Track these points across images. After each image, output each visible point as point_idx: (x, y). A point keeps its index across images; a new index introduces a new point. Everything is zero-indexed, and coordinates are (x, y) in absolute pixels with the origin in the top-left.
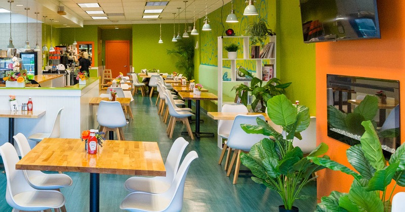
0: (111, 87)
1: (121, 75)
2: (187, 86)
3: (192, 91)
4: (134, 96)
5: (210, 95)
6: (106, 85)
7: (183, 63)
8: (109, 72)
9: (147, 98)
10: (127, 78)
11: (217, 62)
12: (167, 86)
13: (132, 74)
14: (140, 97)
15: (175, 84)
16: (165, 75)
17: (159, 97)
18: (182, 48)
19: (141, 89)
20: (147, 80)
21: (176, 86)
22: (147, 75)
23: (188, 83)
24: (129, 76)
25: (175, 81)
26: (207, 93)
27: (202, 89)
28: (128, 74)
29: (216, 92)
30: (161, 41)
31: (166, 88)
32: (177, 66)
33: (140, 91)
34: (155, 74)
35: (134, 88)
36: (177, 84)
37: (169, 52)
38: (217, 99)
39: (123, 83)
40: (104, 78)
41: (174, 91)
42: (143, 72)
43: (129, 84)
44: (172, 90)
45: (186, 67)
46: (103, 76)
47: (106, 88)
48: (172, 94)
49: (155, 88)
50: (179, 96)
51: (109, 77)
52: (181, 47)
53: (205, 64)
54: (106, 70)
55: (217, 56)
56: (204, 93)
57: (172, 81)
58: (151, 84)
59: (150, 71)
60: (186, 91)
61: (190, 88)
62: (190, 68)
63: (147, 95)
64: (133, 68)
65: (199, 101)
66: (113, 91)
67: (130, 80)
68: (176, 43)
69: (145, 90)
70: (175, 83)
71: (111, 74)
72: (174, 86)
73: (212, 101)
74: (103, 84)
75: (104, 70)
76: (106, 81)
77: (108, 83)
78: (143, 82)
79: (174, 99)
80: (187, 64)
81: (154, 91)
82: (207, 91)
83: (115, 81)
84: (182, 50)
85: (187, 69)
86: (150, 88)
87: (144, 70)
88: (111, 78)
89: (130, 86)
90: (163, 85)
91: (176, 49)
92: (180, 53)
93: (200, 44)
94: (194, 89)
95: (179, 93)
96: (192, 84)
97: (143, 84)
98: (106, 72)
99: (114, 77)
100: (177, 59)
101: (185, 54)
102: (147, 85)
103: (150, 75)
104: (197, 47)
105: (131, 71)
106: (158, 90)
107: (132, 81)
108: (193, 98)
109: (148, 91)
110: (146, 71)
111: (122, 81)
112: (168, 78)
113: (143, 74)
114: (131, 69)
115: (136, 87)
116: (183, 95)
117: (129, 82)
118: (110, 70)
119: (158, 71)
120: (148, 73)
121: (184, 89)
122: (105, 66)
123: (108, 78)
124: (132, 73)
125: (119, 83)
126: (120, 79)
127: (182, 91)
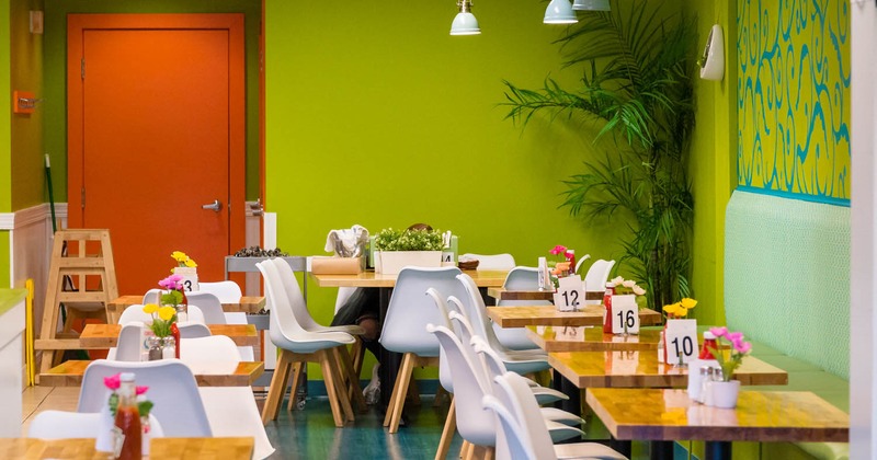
0: (111, 360)
1: (186, 270)
2: (648, 345)
3: (679, 382)
4: (277, 421)
5: (800, 408)
6: (74, 344)
7: (620, 185)
8: (94, 248)
9: (370, 434)
10: (228, 291)
11: (844, 176)
12: (508, 348)
13: (265, 266)
14: (315, 433)
15: (562, 335)
16: (498, 265)
17: (454, 430)
18: (611, 75)
19: (323, 372)
20: (371, 306)
21: (572, 347)
22: (368, 268)
23: (655, 321)
24: (239, 278)
25: (560, 309)
26: (779, 392)
27: (750, 365)
28: (235, 263)
29: (835, 385)
30: (464, 24)
31: (500, 358)
32: (576, 204)
33: (321, 387)
34: (429, 261)
35: (272, 361)
36: (580, 335)
37: (524, 102)
38: (840, 435)
39: (197, 331)
40: (54, 297)
41: (559, 381)
42: (340, 248)
43: (239, 337)
44: (539, 375)
45: (635, 209)
46: (54, 279)
47: (71, 368)
48: (545, 403)
49: (427, 359)
50: (591, 416)
51: (94, 284)
52: (601, 65)
53: (767, 190)
54: (78, 235)
55: (843, 132)
56: (756, 394)
57: (542, 309)
58: (399, 331)
59: (389, 243)
60: (637, 382)
61: (667, 359)
62: (667, 219)
63: (366, 412)
64: (270, 219)
65: (726, 448)
66: (125, 391)
67: (250, 310)
68: (568, 34)
69: (351, 381)
70: (567, 322)
71: (107, 260)
72: (554, 347)
73: (812, 446)
74: (48, 341)
75: (58, 240)
76: (77, 318)
77: (90, 330)
78: (344, 318)
79: (560, 439)
80: (643, 189)
81: (416, 385)
82: (780, 380)
83: (137, 315)
84: (610, 87)
85: (649, 224)
86: (389, 361)
87: (349, 236)
88: (109, 294)
89: (248, 354)
90: (480, 343)
91: (573, 83)
92: (594, 107)
93: (733, 46)
94: (695, 365)
95: (591, 397)
96: (677, 329)
97: (342, 336)
98: (69, 248)
99: (134, 283)
100: (579, 158)
101: (631, 119)
102: (371, 342)
103: (388, 266)
104: (712, 65)
105: (251, 242)
106: (446, 374)
107: (261, 316)
108: (688, 432)
109: (375, 385)
110: (362, 243)
111: (192, 316)
112: (519, 286)
113: (336, 260)
114: (251, 224)
115: (290, 355)
116: (620, 409)
117: (240, 319)
118: (104, 237)
119: (447, 237)
120: (382, 260)
121: (625, 365)
122: (62, 209)
123: (84, 297)
124: (259, 252)
125: (170, 332)
126: (179, 298)
127: (609, 382)
